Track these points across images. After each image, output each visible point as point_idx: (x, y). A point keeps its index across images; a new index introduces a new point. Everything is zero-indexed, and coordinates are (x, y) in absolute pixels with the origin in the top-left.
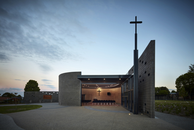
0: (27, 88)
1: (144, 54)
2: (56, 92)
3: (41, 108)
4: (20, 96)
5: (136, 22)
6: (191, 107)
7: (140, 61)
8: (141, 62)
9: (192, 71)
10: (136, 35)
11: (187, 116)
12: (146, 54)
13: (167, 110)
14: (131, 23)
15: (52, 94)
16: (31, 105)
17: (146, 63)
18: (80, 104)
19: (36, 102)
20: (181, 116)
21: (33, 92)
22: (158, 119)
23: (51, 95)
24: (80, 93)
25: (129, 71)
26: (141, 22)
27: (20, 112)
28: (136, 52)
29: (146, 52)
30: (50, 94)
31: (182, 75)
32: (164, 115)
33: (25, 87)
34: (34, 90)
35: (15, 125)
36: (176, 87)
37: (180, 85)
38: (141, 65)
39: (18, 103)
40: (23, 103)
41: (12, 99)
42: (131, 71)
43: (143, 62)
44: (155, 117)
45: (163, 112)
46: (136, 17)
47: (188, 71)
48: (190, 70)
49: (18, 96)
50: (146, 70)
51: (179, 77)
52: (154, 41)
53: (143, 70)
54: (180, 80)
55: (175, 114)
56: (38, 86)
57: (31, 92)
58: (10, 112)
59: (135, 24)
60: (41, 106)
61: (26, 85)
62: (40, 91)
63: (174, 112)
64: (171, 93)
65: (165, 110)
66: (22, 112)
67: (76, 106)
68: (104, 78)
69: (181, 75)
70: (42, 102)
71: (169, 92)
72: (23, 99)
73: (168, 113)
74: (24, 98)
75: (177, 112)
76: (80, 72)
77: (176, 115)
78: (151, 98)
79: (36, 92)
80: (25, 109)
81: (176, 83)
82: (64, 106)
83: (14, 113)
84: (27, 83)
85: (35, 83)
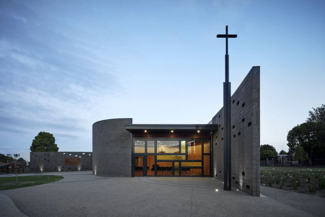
0: (36, 147)
1: (241, 89)
2: (87, 153)
3: (61, 181)
4: (21, 159)
5: (227, 36)
6: (316, 177)
7: (234, 101)
8: (235, 103)
9: (313, 119)
10: (227, 57)
11: (312, 191)
12: (243, 90)
13: (278, 183)
14: (219, 36)
15: (80, 157)
16: (43, 176)
17: (243, 105)
18: (131, 174)
19: (51, 171)
20: (301, 192)
21: (46, 153)
22: (266, 197)
23: (78, 159)
24: (130, 154)
25: (214, 119)
26: (235, 36)
27: (25, 188)
28: (227, 86)
29: (244, 86)
30: (76, 156)
31: (298, 126)
32: (273, 190)
33: (33, 145)
34: (47, 150)
35: (18, 211)
36: (288, 145)
37: (295, 141)
38: (234, 107)
39: (19, 172)
40: (28, 173)
41: (8, 166)
42: (217, 118)
43: (238, 103)
44: (261, 195)
45: (270, 186)
46: (227, 27)
47: (307, 120)
48: (310, 117)
49: (19, 160)
50: (244, 116)
51: (293, 129)
52: (259, 67)
53: (239, 116)
54: (295, 134)
55: (291, 189)
56: (55, 143)
57: (43, 153)
58: (7, 188)
59: (225, 39)
60: (62, 178)
61: (33, 140)
62: (59, 151)
63: (289, 186)
64: (279, 155)
65: (273, 182)
66: (27, 188)
67: (124, 177)
68: (172, 130)
69: (296, 126)
70: (62, 171)
71: (277, 153)
72: (27, 164)
73: (279, 188)
74: (29, 163)
75: (294, 185)
76: (131, 120)
77: (293, 190)
78: (254, 162)
79: (52, 153)
80: (33, 182)
81: (289, 138)
82: (102, 177)
83: (13, 190)
84: (36, 138)
85: (49, 138)
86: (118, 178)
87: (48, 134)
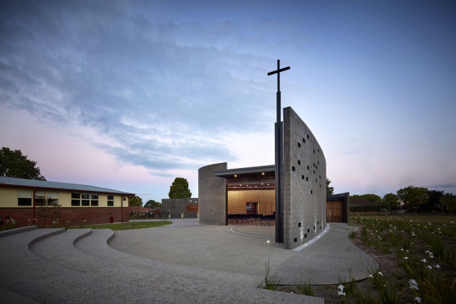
3: (170, 225)
5: (278, 71)
18: (225, 222)
19: (176, 217)
21: (173, 200)
23: (197, 205)
46: (279, 61)
60: (171, 223)
62: (192, 197)
70: (184, 217)
76: (226, 164)
79: (177, 200)
85: (184, 183)
86: (208, 226)
87: (183, 179)
